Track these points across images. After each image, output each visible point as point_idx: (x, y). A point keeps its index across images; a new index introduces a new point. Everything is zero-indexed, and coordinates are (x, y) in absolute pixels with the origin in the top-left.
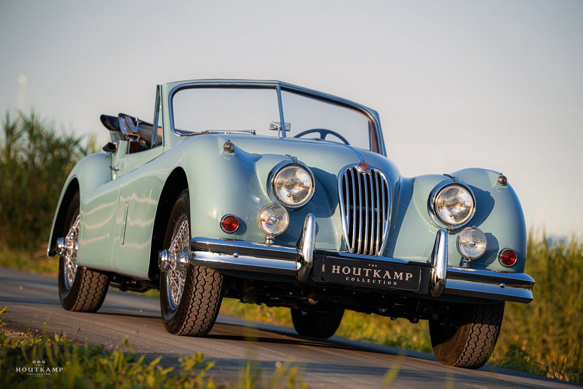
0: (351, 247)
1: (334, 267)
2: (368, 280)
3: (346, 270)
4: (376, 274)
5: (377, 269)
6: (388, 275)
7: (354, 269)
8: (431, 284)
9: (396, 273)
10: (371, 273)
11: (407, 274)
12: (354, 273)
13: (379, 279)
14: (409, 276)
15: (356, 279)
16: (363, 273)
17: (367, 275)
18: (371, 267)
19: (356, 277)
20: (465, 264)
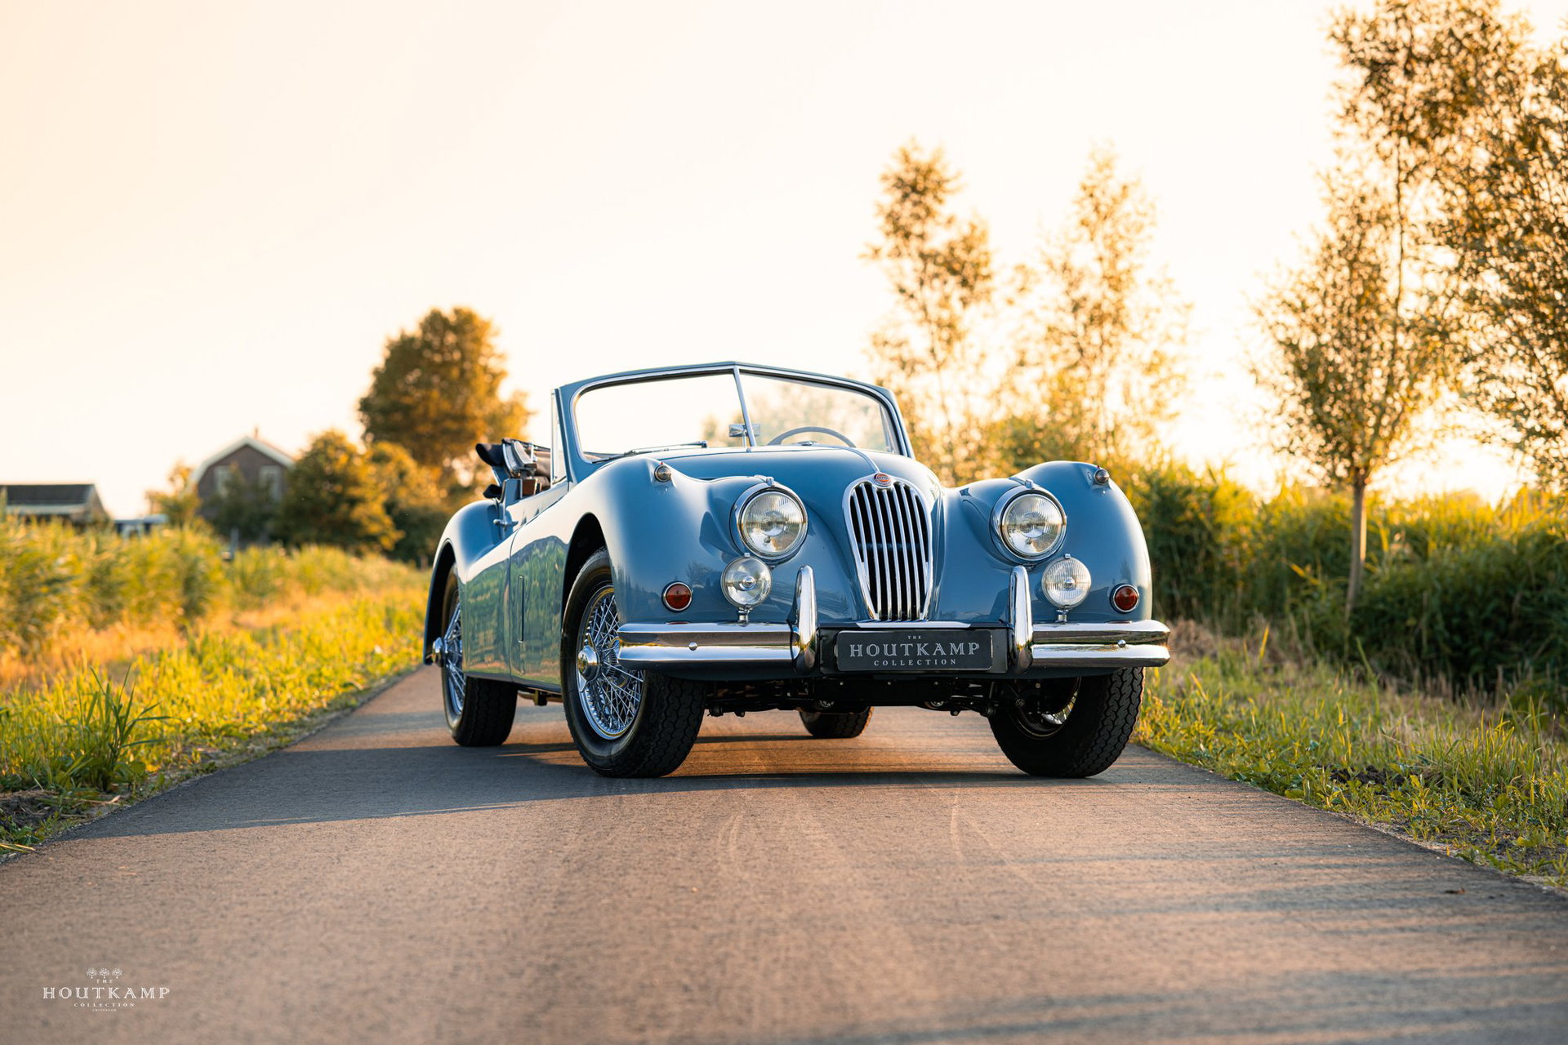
0: (876, 612)
1: (852, 646)
2: (910, 662)
3: (873, 650)
4: (921, 650)
5: (922, 642)
6: (941, 649)
7: (886, 646)
8: (1013, 654)
9: (952, 645)
10: (913, 650)
11: (971, 644)
12: (886, 653)
13: (927, 657)
14: (974, 646)
15: (890, 663)
16: (900, 651)
17: (907, 654)
18: (911, 640)
19: (890, 659)
20: (1061, 617)
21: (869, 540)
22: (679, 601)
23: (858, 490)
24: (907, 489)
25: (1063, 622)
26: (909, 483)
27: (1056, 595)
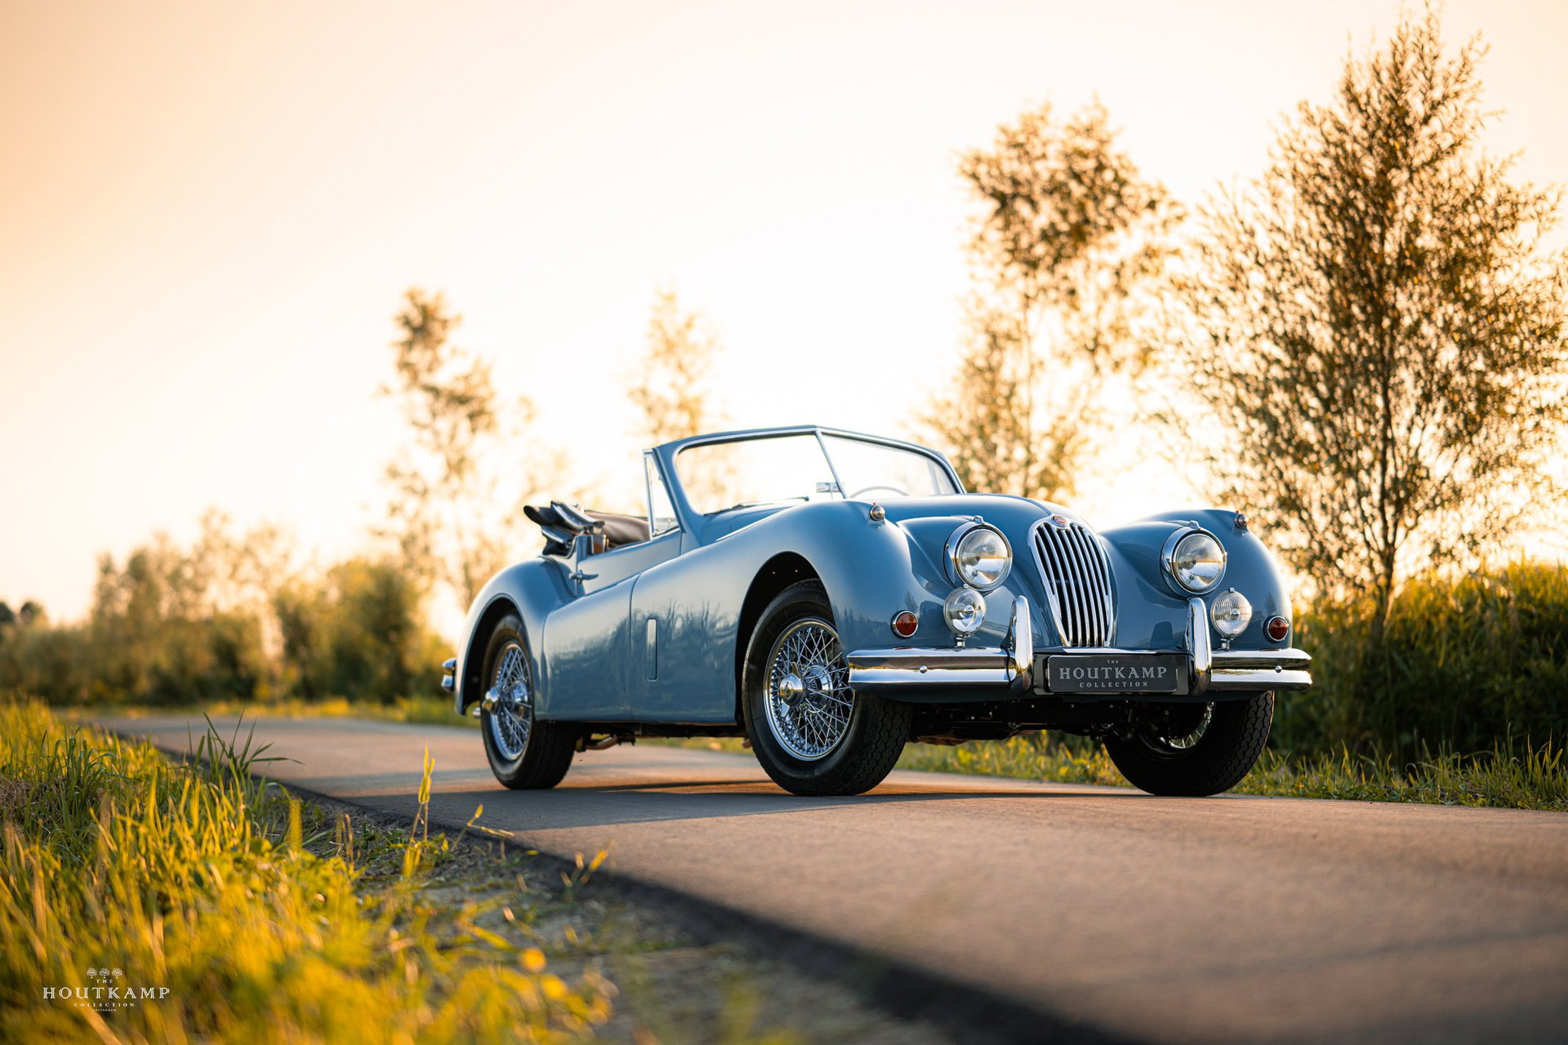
0: (1069, 639)
1: (1062, 670)
2: (1110, 684)
3: (1079, 673)
4: (1118, 674)
5: (1119, 666)
6: (1135, 673)
7: (1089, 669)
8: (1193, 677)
9: (1144, 669)
10: (1112, 673)
11: (1159, 668)
12: (1090, 676)
13: (1123, 680)
14: (1162, 670)
15: (1093, 685)
16: (1101, 673)
17: (1107, 677)
18: (1111, 665)
19: (1092, 681)
20: (1224, 645)
21: (1057, 577)
22: (907, 628)
23: (1040, 530)
24: (1080, 529)
25: (1226, 650)
26: (1082, 524)
27: (1223, 626)
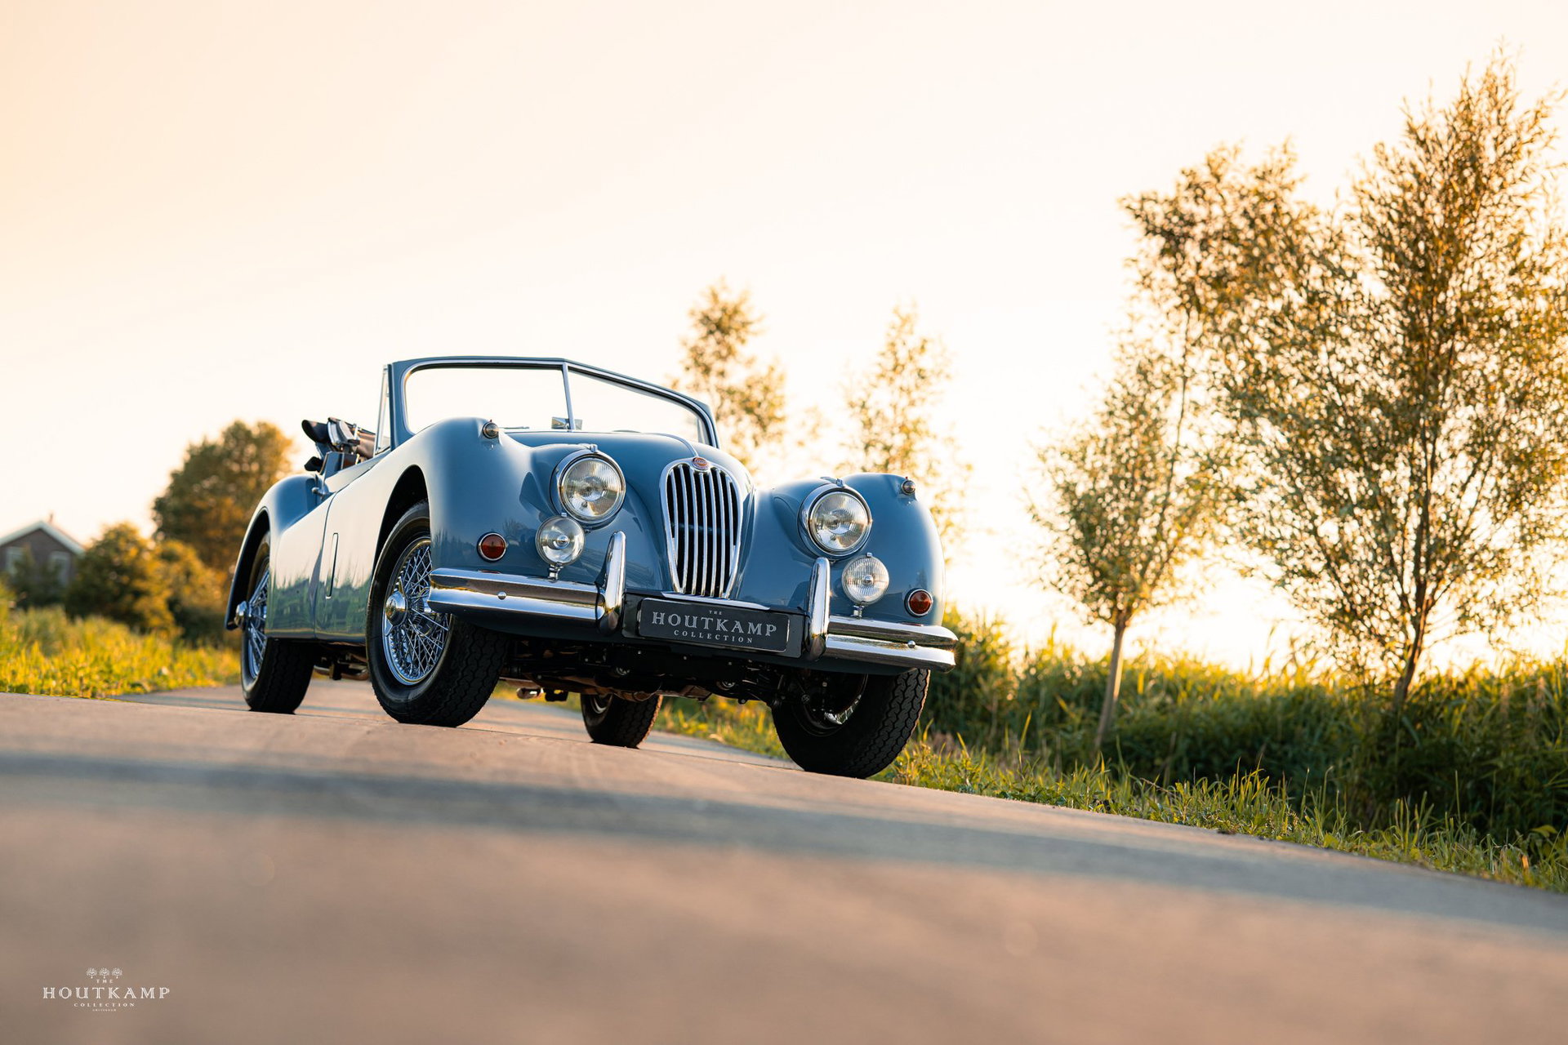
0: (681, 586)
1: (655, 614)
2: (709, 636)
3: (674, 620)
4: (720, 625)
5: (722, 618)
6: (740, 627)
7: (687, 618)
8: (807, 642)
9: (751, 625)
10: (713, 625)
11: (768, 626)
12: (687, 624)
13: (725, 633)
14: (771, 628)
15: (690, 634)
16: (701, 624)
17: (706, 627)
18: (712, 616)
19: (689, 630)
20: (856, 613)
21: (681, 520)
22: (493, 551)
23: (676, 470)
24: (723, 475)
25: (857, 617)
26: (725, 470)
27: (854, 590)
